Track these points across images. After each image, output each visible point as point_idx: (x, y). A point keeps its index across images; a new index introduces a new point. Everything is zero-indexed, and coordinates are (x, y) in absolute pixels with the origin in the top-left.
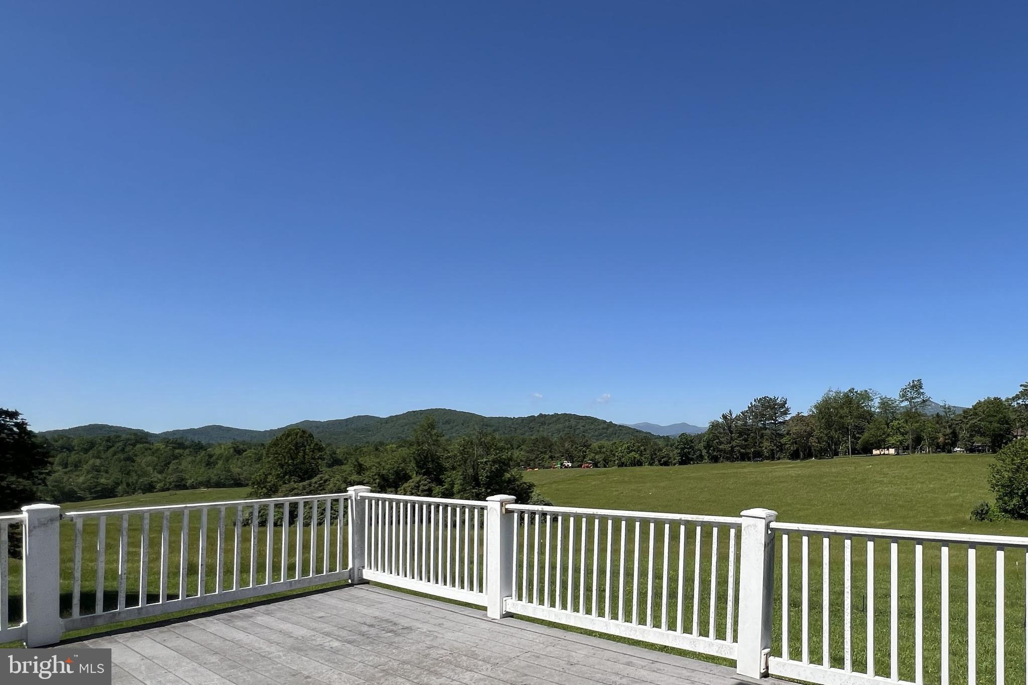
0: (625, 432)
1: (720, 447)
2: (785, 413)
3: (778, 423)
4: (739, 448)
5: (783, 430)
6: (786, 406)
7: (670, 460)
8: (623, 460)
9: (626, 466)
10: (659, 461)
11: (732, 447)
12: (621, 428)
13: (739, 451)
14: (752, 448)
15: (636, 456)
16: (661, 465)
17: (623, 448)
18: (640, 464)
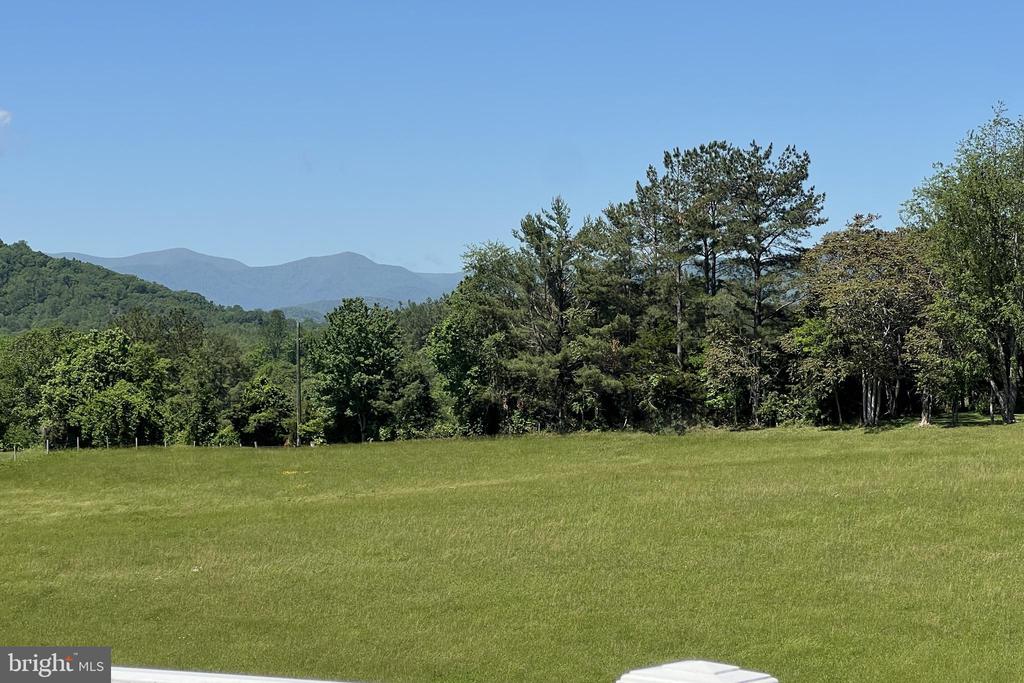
0: (90, 289)
1: (513, 365)
2: (800, 219)
3: (770, 263)
4: (595, 370)
5: (790, 293)
6: (806, 185)
7: (285, 422)
8: (75, 415)
9: (85, 444)
10: (239, 423)
11: (567, 368)
12: (66, 272)
13: (596, 385)
14: (652, 369)
15: (134, 399)
16: (246, 440)
17: (77, 363)
18: (149, 433)
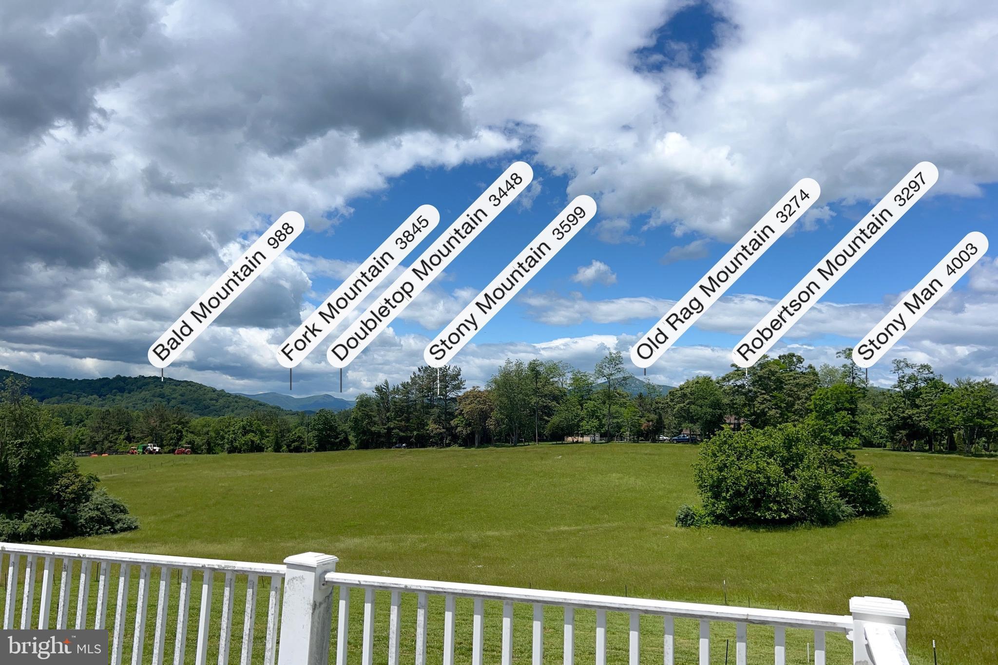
0: (244, 404)
1: (373, 429)
2: (458, 387)
3: (449, 400)
4: (397, 430)
5: (455, 407)
6: (460, 377)
7: (303, 446)
8: (236, 444)
9: (240, 452)
10: (288, 446)
11: (389, 430)
12: (236, 399)
13: (398, 435)
14: (415, 430)
15: (255, 439)
16: (291, 451)
17: (237, 427)
18: (259, 449)
